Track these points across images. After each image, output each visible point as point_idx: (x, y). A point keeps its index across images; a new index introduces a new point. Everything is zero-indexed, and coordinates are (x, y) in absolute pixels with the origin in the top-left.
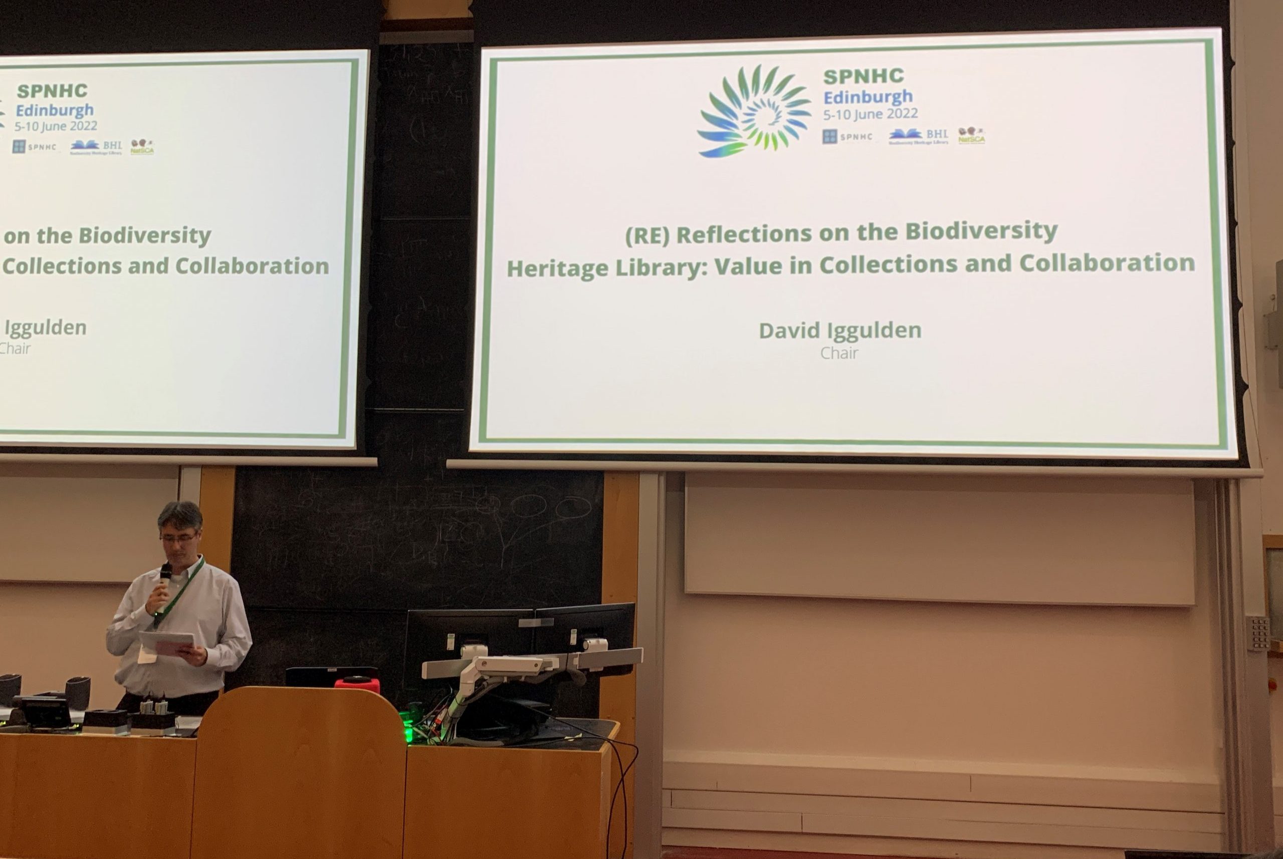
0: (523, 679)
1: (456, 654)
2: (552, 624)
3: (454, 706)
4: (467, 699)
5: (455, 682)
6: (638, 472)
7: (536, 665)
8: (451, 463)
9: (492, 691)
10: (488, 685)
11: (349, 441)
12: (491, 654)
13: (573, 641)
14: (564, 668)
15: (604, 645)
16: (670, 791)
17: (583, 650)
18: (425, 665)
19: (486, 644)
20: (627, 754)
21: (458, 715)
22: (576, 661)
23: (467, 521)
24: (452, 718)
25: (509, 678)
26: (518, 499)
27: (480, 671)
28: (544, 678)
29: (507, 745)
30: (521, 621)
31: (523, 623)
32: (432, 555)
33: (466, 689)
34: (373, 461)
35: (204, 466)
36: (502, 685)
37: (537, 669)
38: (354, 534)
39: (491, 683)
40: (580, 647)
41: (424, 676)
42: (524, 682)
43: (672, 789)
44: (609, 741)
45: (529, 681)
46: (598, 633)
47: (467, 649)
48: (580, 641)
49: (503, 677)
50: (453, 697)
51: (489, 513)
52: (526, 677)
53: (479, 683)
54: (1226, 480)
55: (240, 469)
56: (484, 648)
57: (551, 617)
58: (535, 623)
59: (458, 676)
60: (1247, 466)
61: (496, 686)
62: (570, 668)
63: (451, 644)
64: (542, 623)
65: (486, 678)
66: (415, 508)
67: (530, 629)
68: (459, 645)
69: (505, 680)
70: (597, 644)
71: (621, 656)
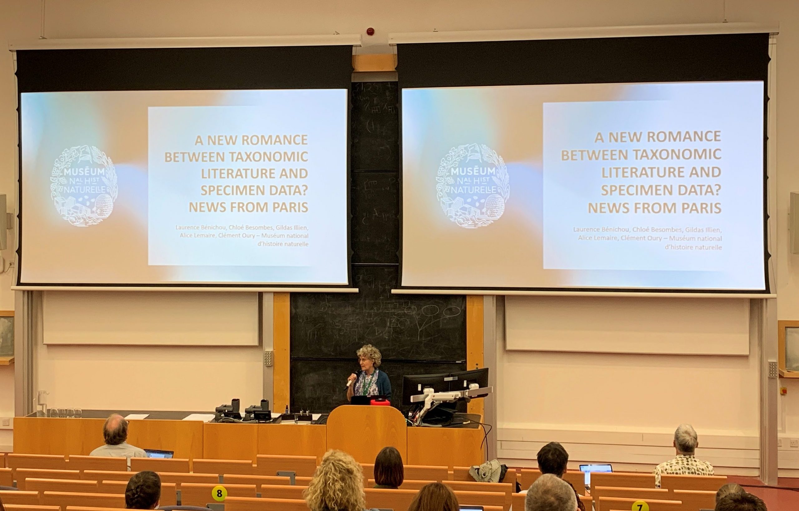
0: (448, 401)
1: (422, 392)
2: (457, 379)
3: (422, 412)
4: (428, 409)
5: (423, 403)
6: (482, 296)
7: (453, 396)
8: (394, 291)
9: (437, 406)
10: (436, 404)
11: (345, 281)
12: (435, 392)
13: (465, 385)
14: (462, 396)
15: (477, 387)
16: (500, 442)
17: (469, 389)
18: (412, 397)
19: (433, 388)
20: (488, 428)
21: (424, 415)
22: (467, 394)
23: (401, 317)
24: (422, 416)
25: (443, 401)
26: (425, 307)
27: (433, 399)
28: (455, 401)
29: (443, 426)
30: (445, 378)
31: (446, 379)
32: (385, 333)
33: (427, 406)
34: (356, 290)
35: (275, 293)
36: (441, 404)
37: (453, 398)
38: (347, 323)
39: (436, 403)
40: (467, 388)
41: (412, 401)
42: (449, 402)
43: (501, 441)
44: (481, 424)
45: (450, 402)
46: (474, 381)
47: (426, 390)
48: (468, 385)
49: (440, 401)
50: (422, 408)
51: (411, 314)
52: (449, 401)
53: (432, 404)
54: (761, 300)
55: (292, 294)
56: (432, 390)
57: (456, 376)
58: (451, 379)
59: (424, 400)
60: (769, 293)
61: (438, 405)
62: (465, 396)
63: (419, 388)
64: (453, 379)
65: (435, 401)
66: (376, 311)
67: (448, 381)
68: (422, 389)
69: (442, 402)
70: (474, 386)
71: (483, 391)
